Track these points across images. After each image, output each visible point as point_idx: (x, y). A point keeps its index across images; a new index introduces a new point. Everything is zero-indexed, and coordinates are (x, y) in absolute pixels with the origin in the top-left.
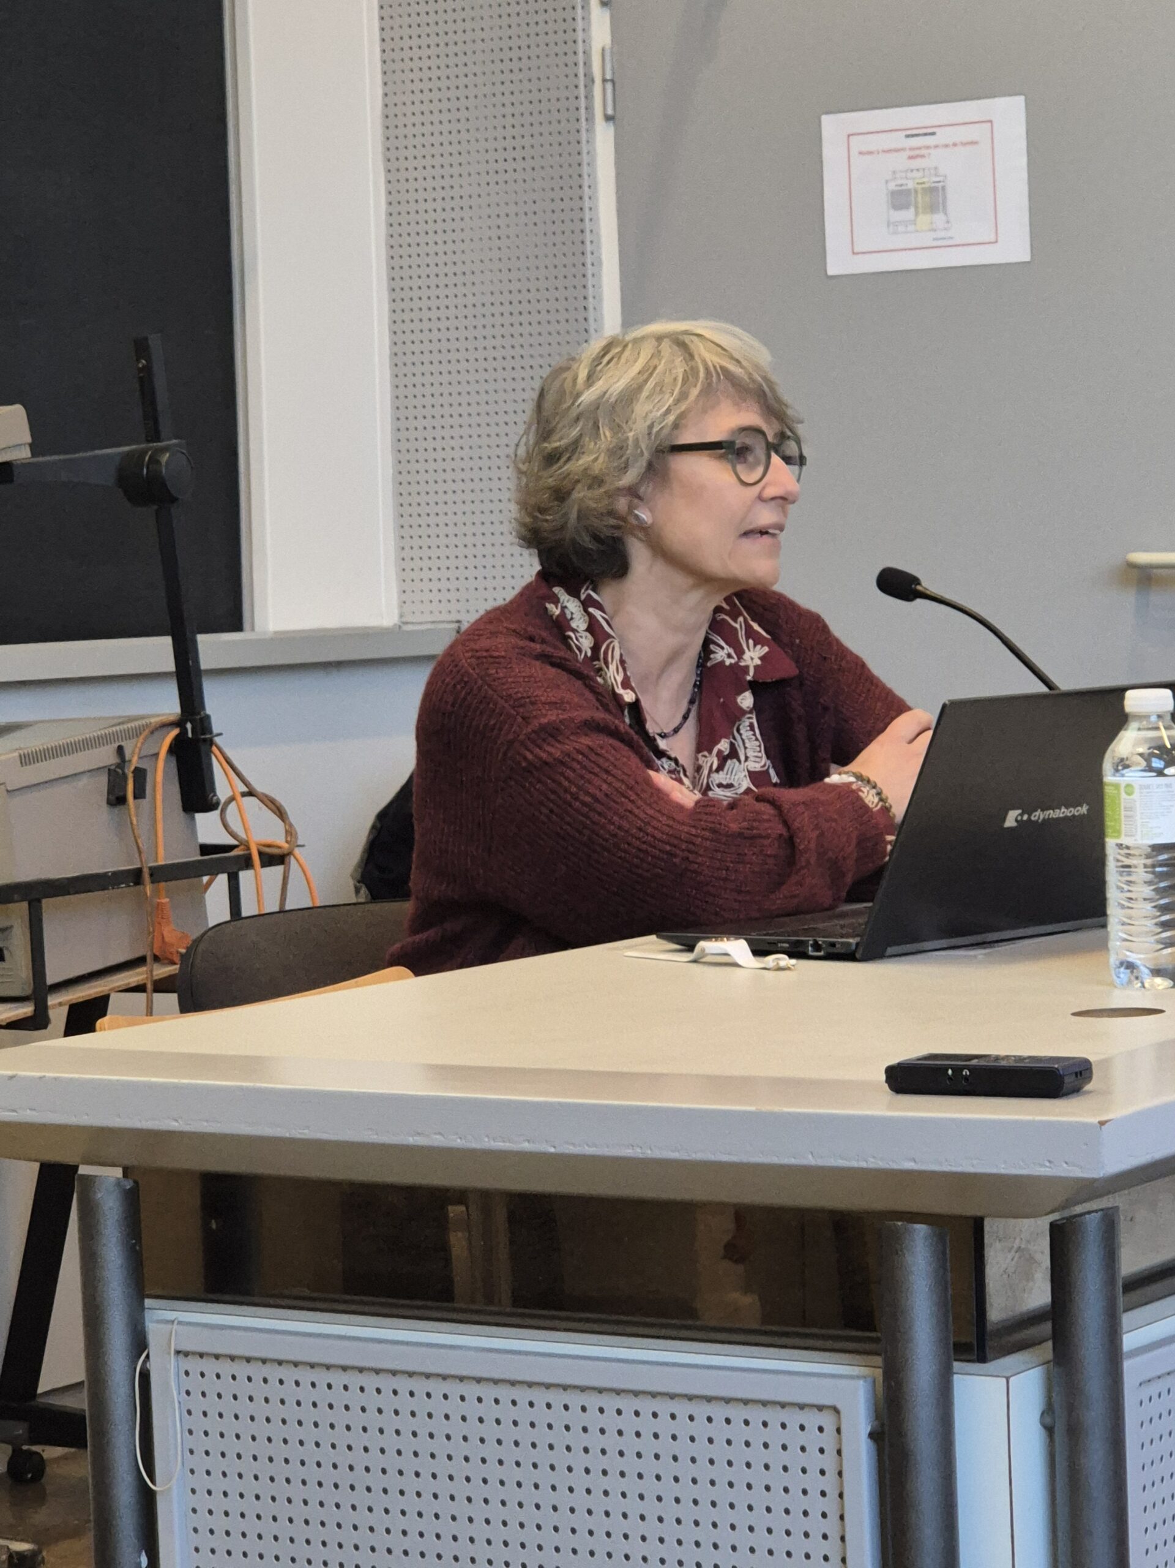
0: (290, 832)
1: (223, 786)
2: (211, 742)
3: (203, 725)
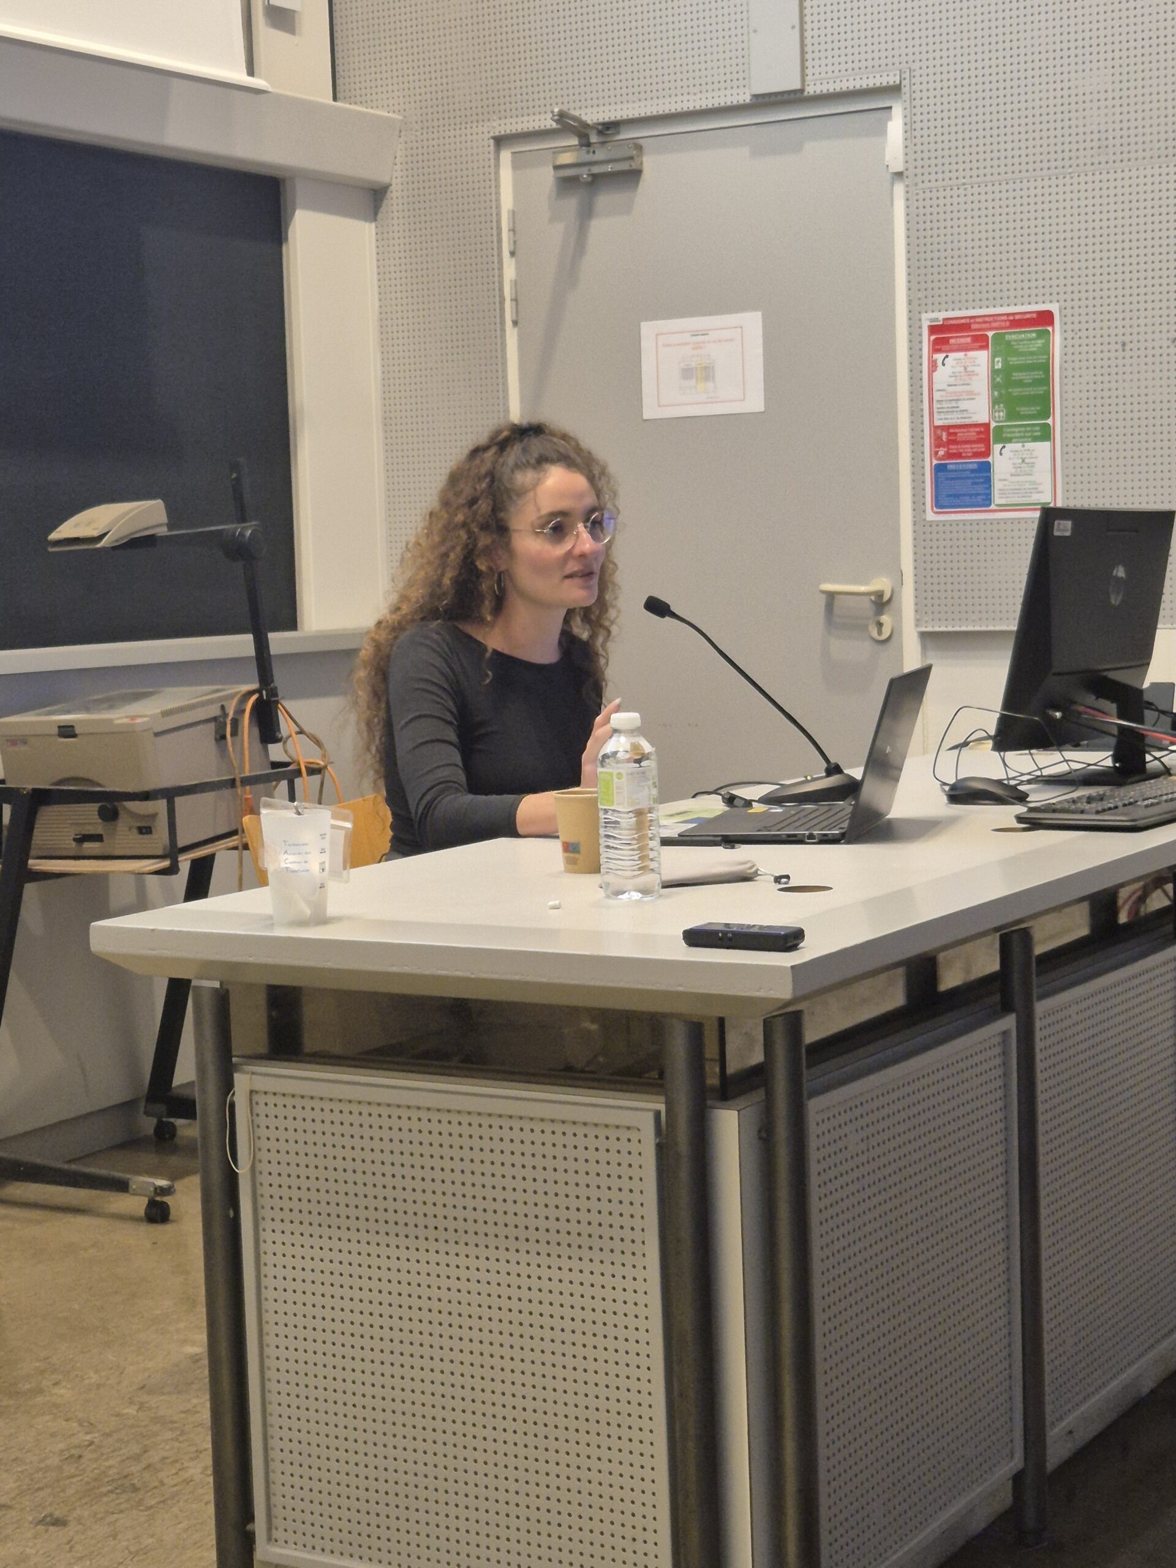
0: (325, 755)
2: (277, 702)
3: (273, 693)
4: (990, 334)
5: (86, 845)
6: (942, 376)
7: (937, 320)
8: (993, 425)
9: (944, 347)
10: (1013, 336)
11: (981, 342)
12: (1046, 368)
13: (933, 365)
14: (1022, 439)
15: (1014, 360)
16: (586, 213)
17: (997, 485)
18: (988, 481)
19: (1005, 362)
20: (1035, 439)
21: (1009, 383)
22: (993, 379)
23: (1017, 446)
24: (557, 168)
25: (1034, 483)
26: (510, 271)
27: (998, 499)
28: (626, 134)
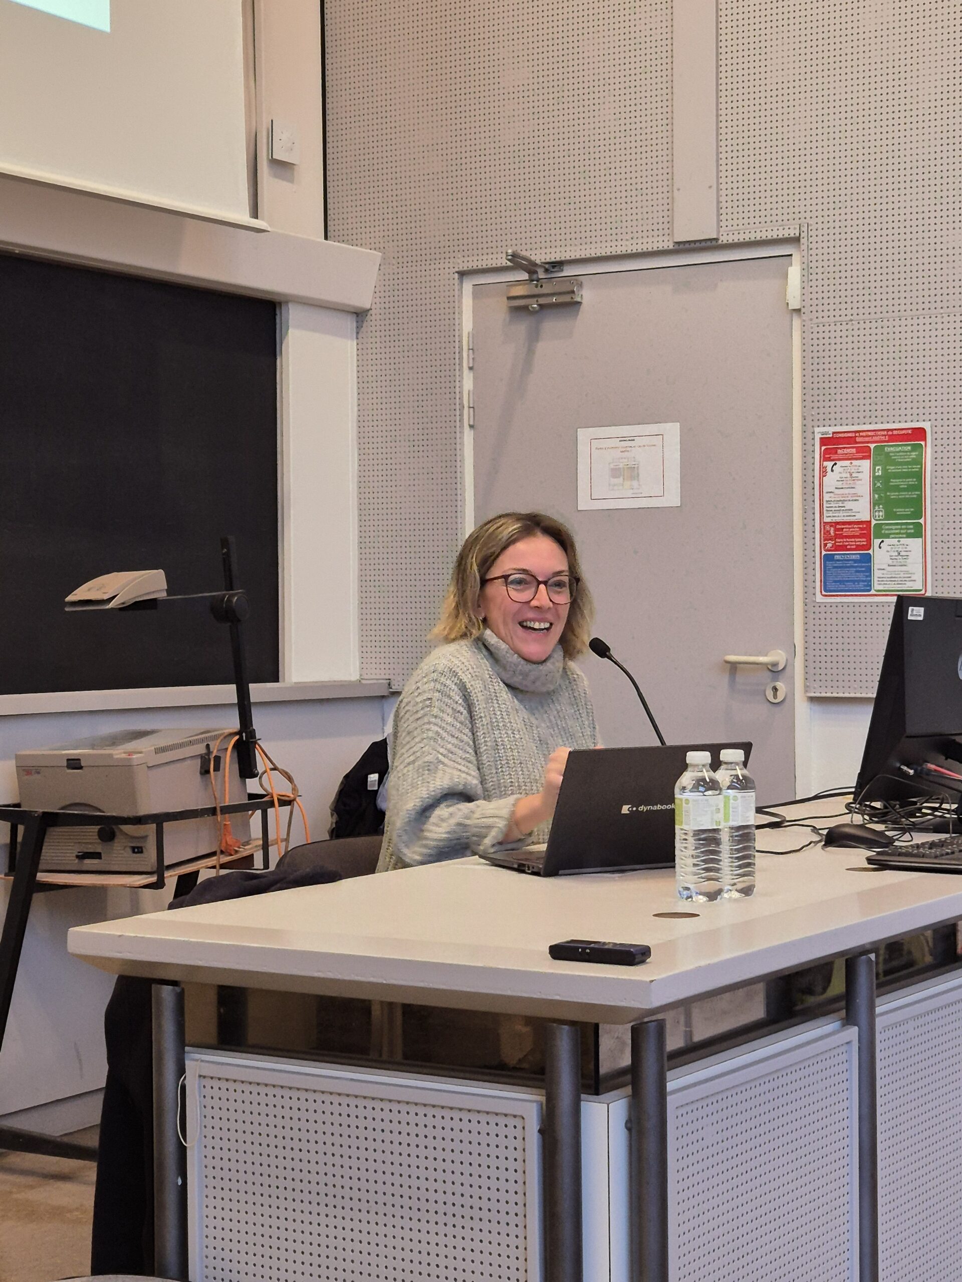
0: (294, 789)
1: (261, 764)
2: (255, 743)
3: (252, 734)
4: (872, 446)
5: (87, 861)
6: (831, 480)
7: (827, 433)
8: (874, 522)
9: (834, 457)
10: (891, 448)
11: (864, 453)
12: (919, 476)
13: (823, 472)
14: (898, 536)
15: (892, 469)
16: (534, 337)
17: (877, 574)
18: (869, 570)
19: (884, 470)
20: (909, 536)
21: (888, 488)
22: (875, 484)
23: (895, 541)
24: (509, 298)
25: (907, 572)
26: (468, 382)
27: (876, 586)
28: (568, 271)
